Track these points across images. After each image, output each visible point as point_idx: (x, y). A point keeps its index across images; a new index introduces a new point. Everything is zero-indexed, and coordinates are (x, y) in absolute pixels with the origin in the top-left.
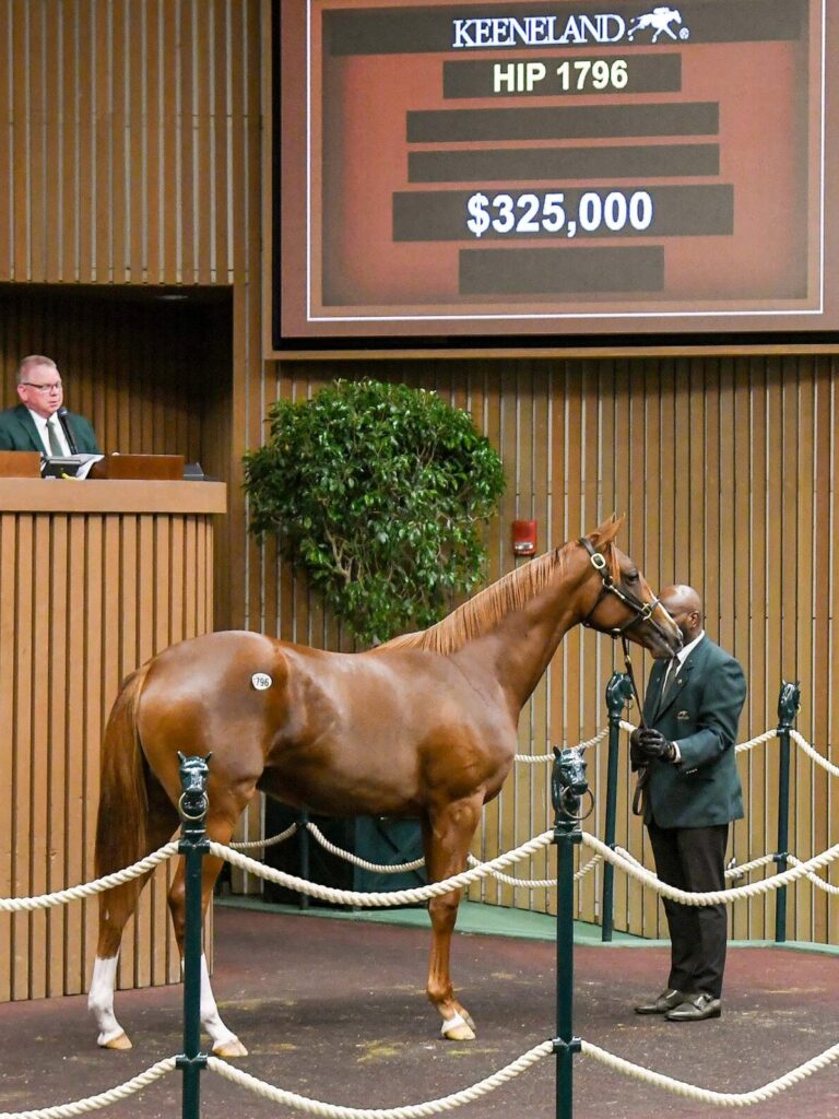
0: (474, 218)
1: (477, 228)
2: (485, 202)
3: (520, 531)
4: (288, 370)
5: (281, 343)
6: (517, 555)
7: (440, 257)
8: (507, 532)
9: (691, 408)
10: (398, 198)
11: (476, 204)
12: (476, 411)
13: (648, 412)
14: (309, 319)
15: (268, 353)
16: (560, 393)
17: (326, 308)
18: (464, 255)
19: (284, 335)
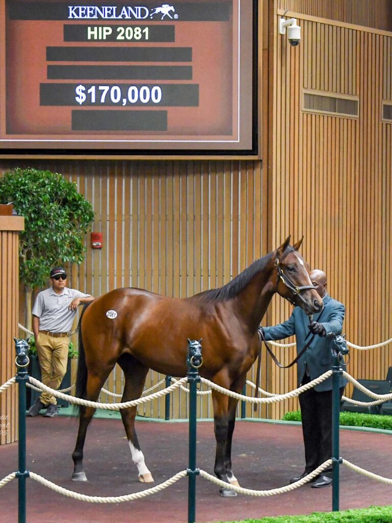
0: (79, 96)
1: (80, 101)
2: (84, 89)
3: (94, 237)
6: (93, 248)
7: (64, 113)
8: (88, 236)
10: (42, 86)
11: (79, 90)
12: (77, 182)
16: (112, 175)
17: (8, 135)
18: (74, 112)
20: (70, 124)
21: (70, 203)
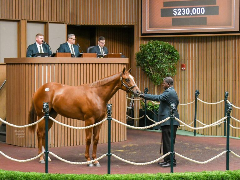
0: (174, 13)
1: (175, 14)
2: (176, 10)
3: (183, 66)
4: (143, 39)
5: (142, 34)
6: (182, 70)
7: (169, 20)
8: (180, 66)
9: (212, 44)
10: (161, 9)
11: (175, 10)
12: (175, 45)
13: (205, 45)
14: (147, 30)
15: (140, 36)
16: (189, 42)
17: (150, 28)
18: (173, 19)
19: (143, 33)
20: (171, 23)
21: (172, 54)
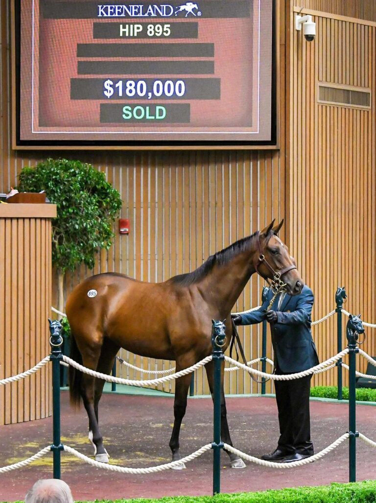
0: (107, 90)
1: (108, 95)
2: (111, 83)
3: (122, 223)
4: (22, 155)
5: (20, 142)
6: (121, 233)
7: (92, 107)
8: (116, 223)
9: (197, 171)
10: (73, 81)
11: (108, 84)
13: (178, 173)
14: (33, 132)
15: (15, 147)
16: (138, 164)
17: (42, 128)
18: (102, 105)
19: (21, 139)
20: (98, 117)
21: (99, 191)
